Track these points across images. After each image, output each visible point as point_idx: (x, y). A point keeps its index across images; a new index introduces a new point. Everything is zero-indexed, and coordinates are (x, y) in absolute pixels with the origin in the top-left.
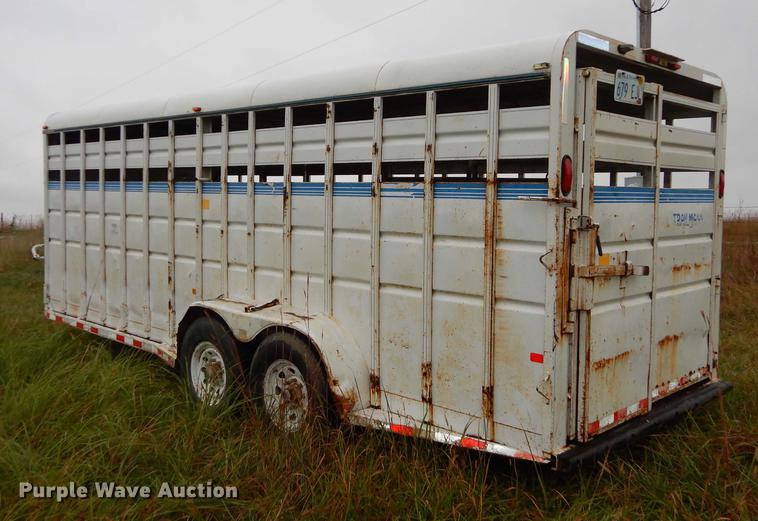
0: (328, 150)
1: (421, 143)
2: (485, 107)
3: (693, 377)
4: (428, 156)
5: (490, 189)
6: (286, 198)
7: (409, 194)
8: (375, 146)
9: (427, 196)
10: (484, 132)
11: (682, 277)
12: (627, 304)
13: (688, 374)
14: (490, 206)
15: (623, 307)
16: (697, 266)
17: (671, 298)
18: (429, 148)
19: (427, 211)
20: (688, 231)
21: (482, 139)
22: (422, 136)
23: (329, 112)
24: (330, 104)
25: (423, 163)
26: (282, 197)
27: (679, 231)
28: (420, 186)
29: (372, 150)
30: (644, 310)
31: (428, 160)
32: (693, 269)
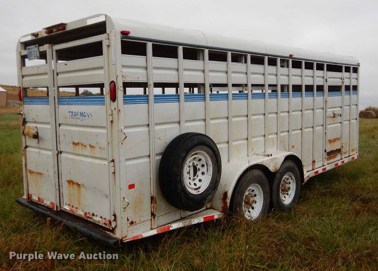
3: (94, 218)
11: (79, 149)
12: (43, 152)
13: (91, 213)
15: (39, 152)
16: (91, 147)
17: (73, 160)
20: (79, 122)
27: (73, 121)
30: (48, 157)
32: (88, 147)
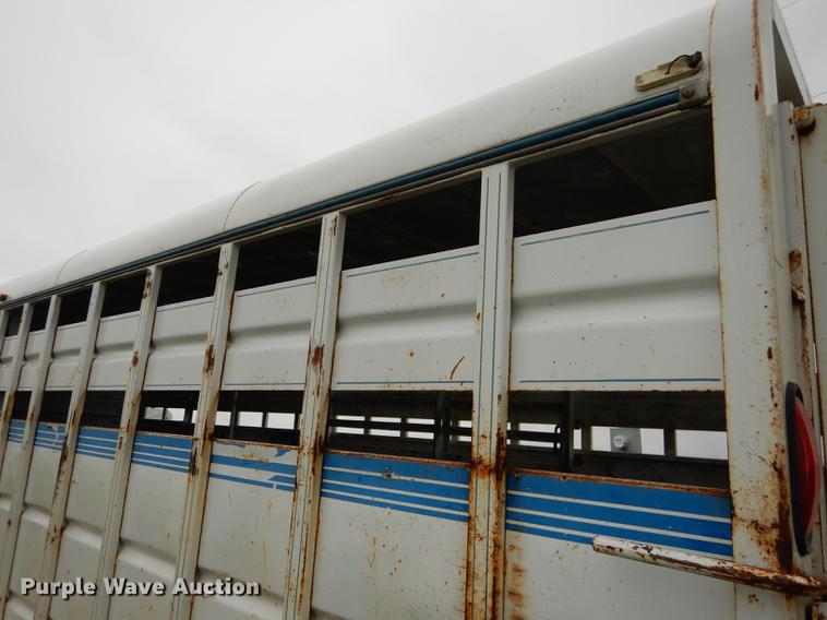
0: (135, 361)
1: (300, 344)
2: (471, 237)
4: (313, 377)
5: (485, 492)
6: (64, 458)
7: (265, 476)
8: (210, 352)
9: (301, 491)
10: (466, 309)
14: (482, 551)
18: (317, 355)
19: (298, 531)
21: (464, 328)
22: (303, 326)
23: (149, 284)
24: (152, 269)
25: (300, 394)
26: (60, 453)
28: (290, 457)
29: (203, 361)
31: (312, 387)
